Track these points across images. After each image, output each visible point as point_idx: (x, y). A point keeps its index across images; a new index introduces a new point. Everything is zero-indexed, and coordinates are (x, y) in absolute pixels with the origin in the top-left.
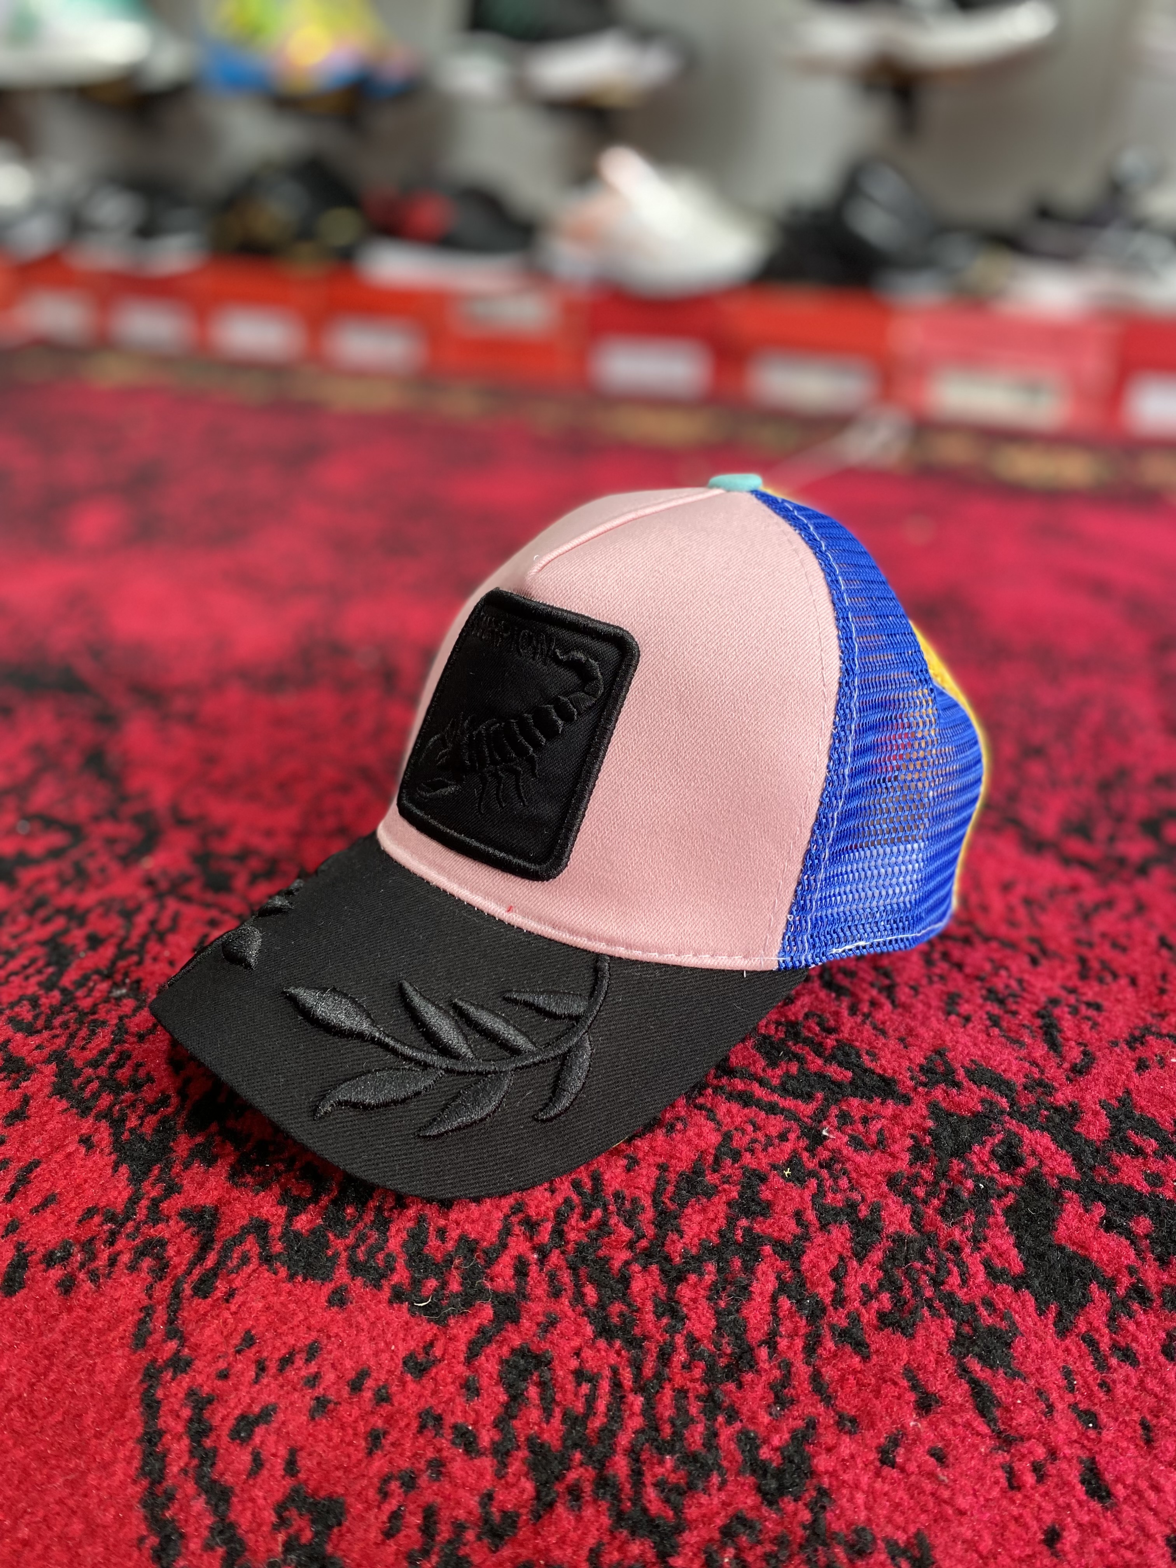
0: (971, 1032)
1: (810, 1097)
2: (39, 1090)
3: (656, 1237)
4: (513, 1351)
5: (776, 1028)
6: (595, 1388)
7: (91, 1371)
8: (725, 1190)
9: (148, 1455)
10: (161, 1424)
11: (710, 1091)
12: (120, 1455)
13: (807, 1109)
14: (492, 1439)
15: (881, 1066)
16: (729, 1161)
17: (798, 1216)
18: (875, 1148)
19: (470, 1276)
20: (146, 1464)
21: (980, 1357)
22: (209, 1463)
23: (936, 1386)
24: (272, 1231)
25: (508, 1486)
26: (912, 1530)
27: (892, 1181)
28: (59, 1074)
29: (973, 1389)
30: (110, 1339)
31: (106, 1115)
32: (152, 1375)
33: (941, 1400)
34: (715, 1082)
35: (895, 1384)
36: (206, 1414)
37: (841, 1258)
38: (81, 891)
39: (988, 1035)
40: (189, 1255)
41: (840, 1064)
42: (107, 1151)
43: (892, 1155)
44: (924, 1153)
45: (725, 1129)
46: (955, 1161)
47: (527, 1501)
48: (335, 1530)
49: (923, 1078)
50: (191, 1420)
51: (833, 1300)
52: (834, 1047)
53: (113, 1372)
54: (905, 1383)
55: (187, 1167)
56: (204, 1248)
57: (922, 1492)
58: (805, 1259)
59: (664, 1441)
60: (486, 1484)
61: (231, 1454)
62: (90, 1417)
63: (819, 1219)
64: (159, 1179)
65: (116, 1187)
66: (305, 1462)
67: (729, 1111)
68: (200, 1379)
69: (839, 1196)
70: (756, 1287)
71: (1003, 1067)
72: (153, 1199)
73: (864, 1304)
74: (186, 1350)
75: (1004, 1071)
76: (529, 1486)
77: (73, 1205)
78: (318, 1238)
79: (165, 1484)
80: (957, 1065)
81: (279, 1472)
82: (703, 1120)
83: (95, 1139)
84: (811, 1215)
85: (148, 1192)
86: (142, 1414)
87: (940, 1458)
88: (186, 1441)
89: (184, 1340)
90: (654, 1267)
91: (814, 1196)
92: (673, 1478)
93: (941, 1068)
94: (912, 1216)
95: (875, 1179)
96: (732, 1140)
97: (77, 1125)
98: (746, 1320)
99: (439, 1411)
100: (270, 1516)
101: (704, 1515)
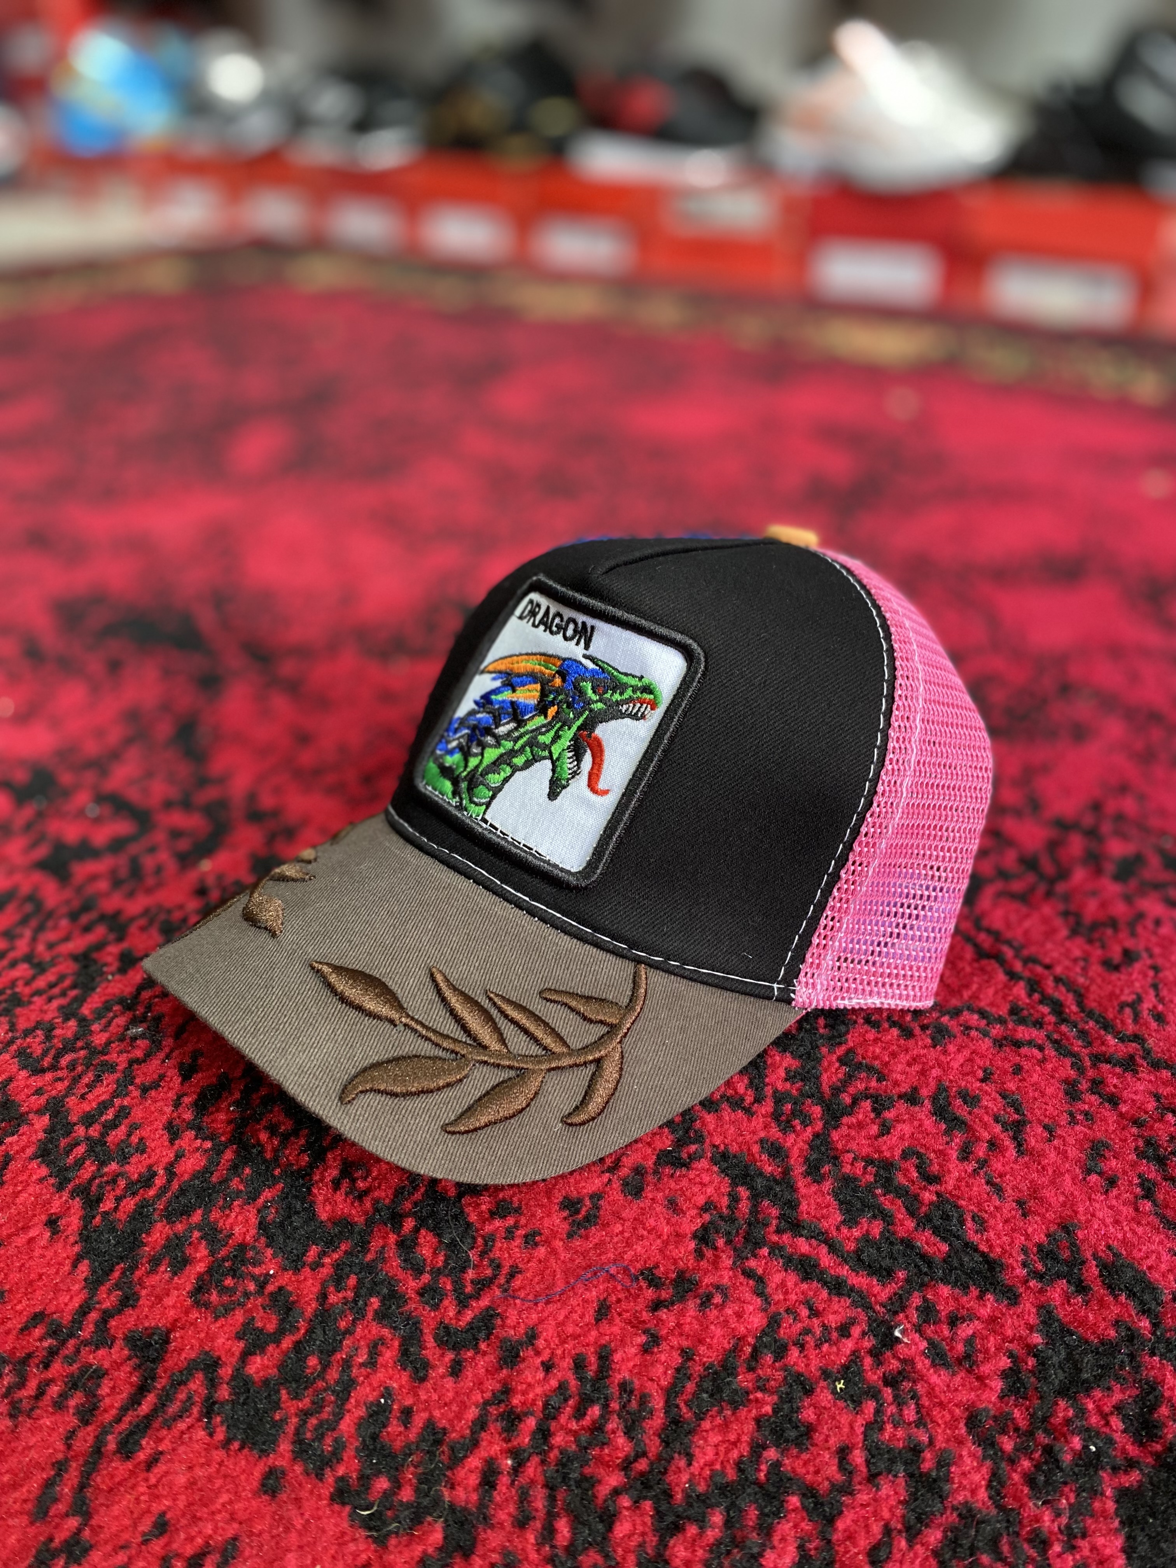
0: (1114, 1202)
1: (889, 1275)
2: (23, 1150)
3: (659, 1458)
5: (865, 1168)
8: (757, 1400)
11: (765, 1251)
13: (882, 1292)
15: (988, 1240)
16: (769, 1358)
17: (843, 1453)
18: (959, 1363)
19: (426, 1480)
24: (222, 1372)
28: (50, 1130)
30: (11, 1500)
31: (83, 1191)
32: (43, 1560)
34: (775, 1238)
37: (887, 1531)
38: (131, 895)
39: (1137, 1210)
40: (124, 1395)
41: (936, 1231)
42: (72, 1239)
43: (980, 1379)
44: (1023, 1384)
45: (773, 1309)
46: (1062, 1403)
49: (1040, 1267)
52: (931, 1203)
55: (153, 1269)
56: (142, 1390)
58: (840, 1525)
63: (868, 1464)
64: (118, 1285)
65: (69, 1290)
67: (783, 1284)
69: (900, 1432)
70: (770, 1558)
71: (1149, 1262)
72: (105, 1312)
74: (87, 1532)
75: (1150, 1268)
77: (19, 1307)
78: (270, 1393)
80: (1089, 1255)
82: (748, 1296)
83: (62, 1223)
84: (858, 1457)
85: (102, 1301)
89: (87, 1516)
90: (647, 1505)
91: (868, 1427)
93: (1065, 1254)
94: (990, 1481)
95: (951, 1412)
96: (779, 1327)
97: (49, 1202)
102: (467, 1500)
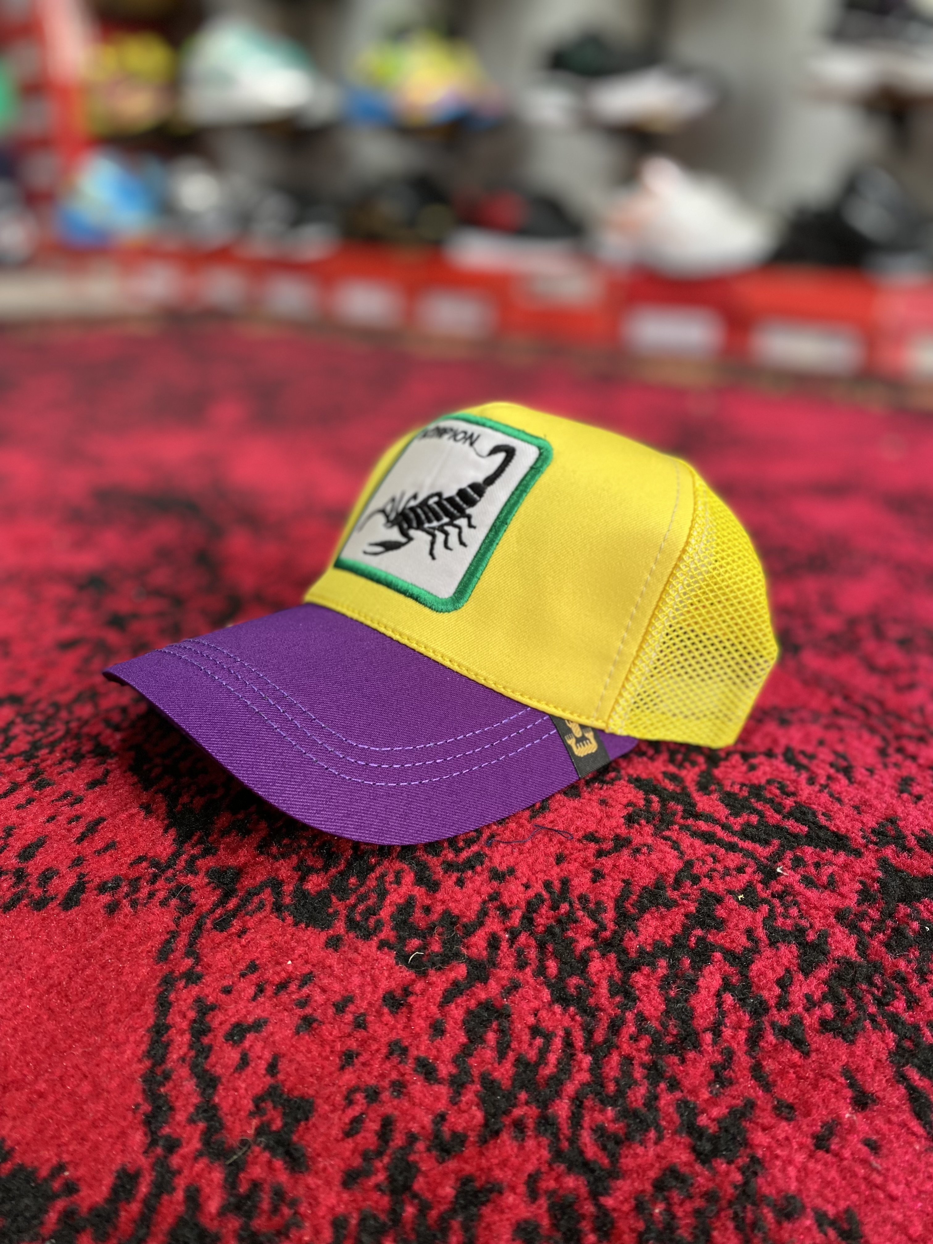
0: (922, 808)
1: (767, 843)
2: (118, 768)
3: (616, 931)
4: (478, 1006)
5: (741, 788)
6: (548, 1043)
7: (119, 973)
8: (684, 905)
9: (154, 1043)
10: (169, 1020)
11: (676, 827)
12: (132, 1039)
13: (763, 852)
14: (449, 1072)
15: (835, 825)
16: (688, 883)
17: (750, 933)
18: (825, 887)
19: (449, 943)
20: (152, 1048)
21: (920, 1068)
22: (204, 1055)
23: (873, 1088)
24: (285, 888)
25: (461, 1111)
26: (842, 1205)
27: (840, 915)
28: (136, 759)
29: (910, 1094)
30: (139, 951)
31: (164, 790)
32: (168, 982)
33: (876, 1100)
34: (682, 821)
35: (834, 1080)
36: (208, 1018)
37: (788, 970)
40: (214, 899)
41: (797, 820)
42: (162, 816)
43: (841, 894)
44: (871, 896)
45: (686, 858)
46: (901, 906)
47: (475, 1126)
48: (302, 1123)
49: (874, 838)
50: (195, 1021)
51: (777, 1004)
52: (791, 806)
53: (137, 976)
54: (842, 1080)
55: (224, 836)
56: (226, 897)
57: (855, 1175)
58: (754, 967)
59: (608, 1096)
60: (441, 1106)
61: (222, 1051)
62: (112, 1006)
63: (769, 937)
64: (198, 843)
65: (163, 844)
66: (283, 1065)
67: (692, 845)
68: (207, 991)
69: (789, 921)
70: (702, 983)
72: (191, 856)
73: (807, 1010)
74: (200, 967)
76: (479, 1115)
77: (128, 852)
78: (324, 898)
79: (164, 1067)
80: (908, 833)
81: (262, 1071)
82: (667, 849)
83: (153, 807)
84: (761, 933)
85: (188, 851)
86: (155, 1010)
87: (874, 1147)
88: (187, 1037)
89: (198, 960)
90: (613, 956)
91: (765, 919)
92: (613, 1127)
93: (892, 833)
94: (857, 945)
95: (824, 912)
96: (692, 867)
98: (693, 1009)
99: (407, 1044)
100: (248, 1104)
101: (639, 1166)
102: (480, 954)
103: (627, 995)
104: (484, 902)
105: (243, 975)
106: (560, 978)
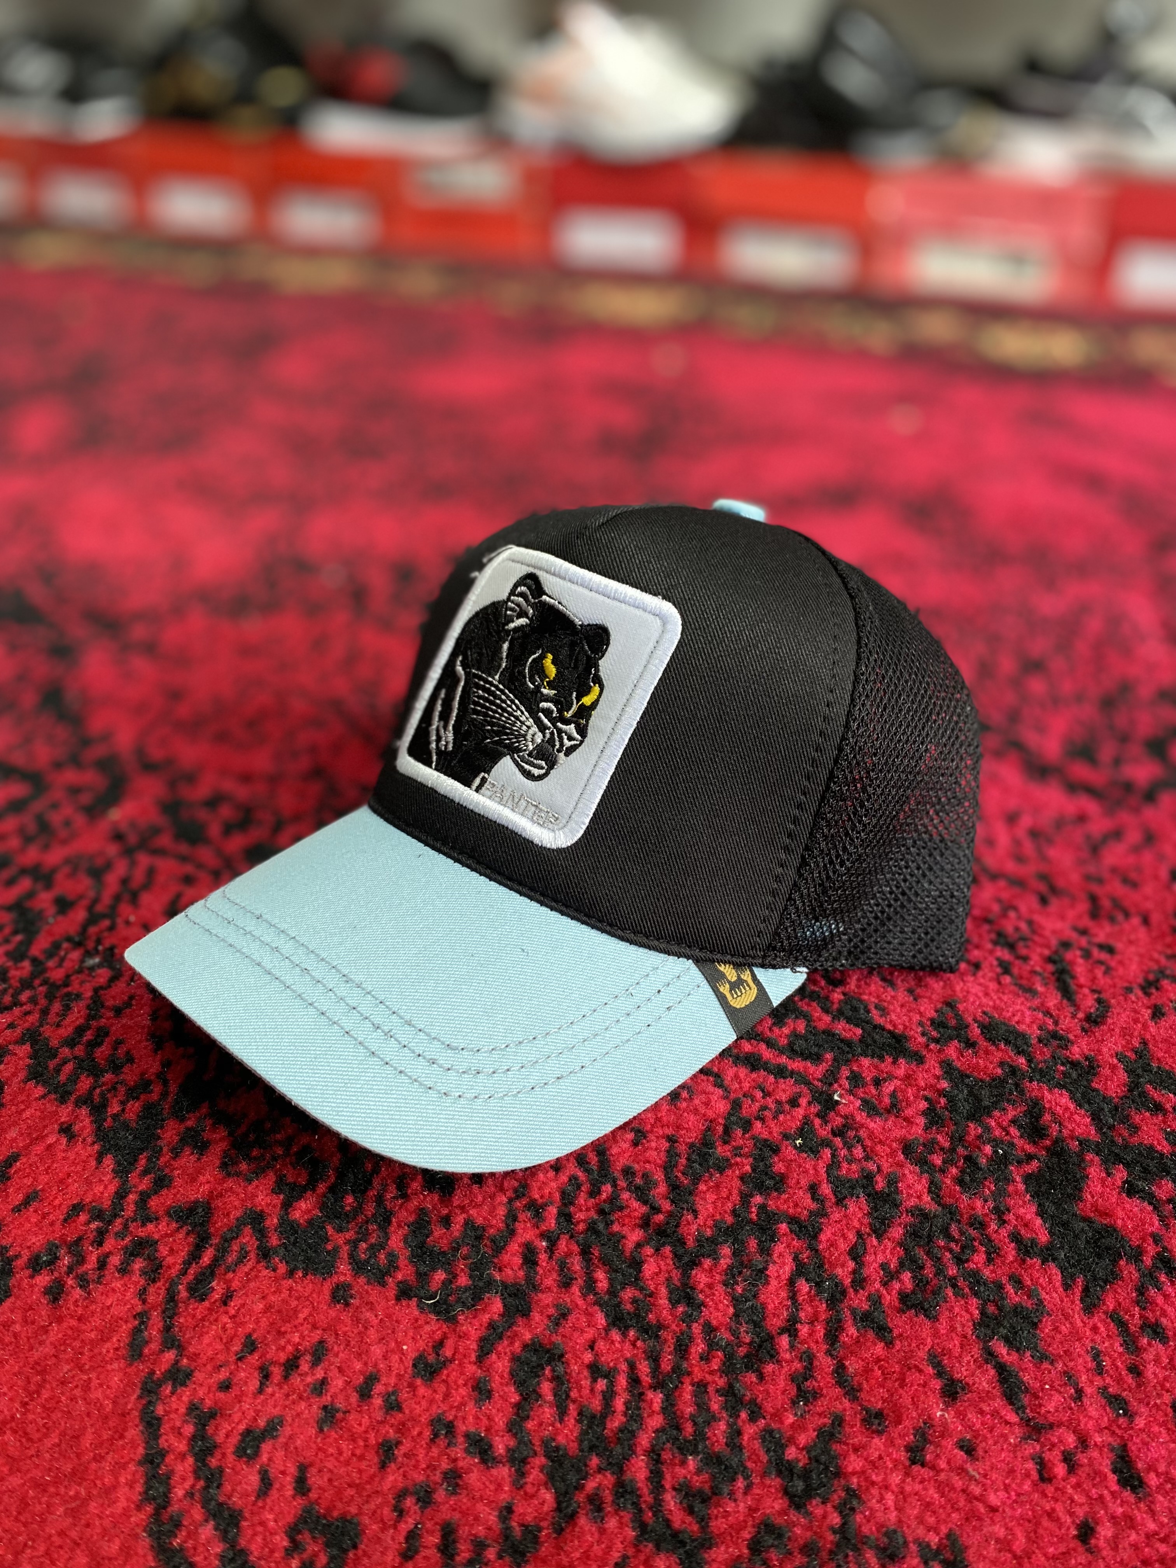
0: (982, 981)
1: (819, 1058)
2: (14, 1075)
3: (671, 1214)
4: (525, 1346)
6: (611, 1384)
7: (87, 1388)
8: (737, 1164)
9: (152, 1478)
10: (162, 1443)
12: (122, 1480)
13: (816, 1071)
14: (507, 1446)
15: (891, 1021)
16: (739, 1132)
17: (813, 1189)
18: (888, 1112)
19: (477, 1268)
20: (150, 1488)
21: (1007, 1340)
22: (215, 1484)
23: (961, 1372)
24: (268, 1223)
25: (529, 1497)
26: (944, 1530)
27: (907, 1148)
28: (34, 1056)
29: (1000, 1374)
30: (104, 1351)
31: (85, 1100)
32: (150, 1390)
33: (967, 1388)
35: (920, 1371)
36: (210, 1429)
37: (859, 1234)
38: (46, 847)
39: (999, 983)
40: (184, 1254)
41: (849, 1020)
42: (89, 1140)
43: (906, 1119)
44: (939, 1117)
45: (733, 1096)
46: (972, 1125)
47: (547, 1514)
48: (351, 1555)
49: (934, 1033)
50: (193, 1438)
51: (852, 1282)
52: (841, 1002)
53: (109, 1387)
54: (930, 1370)
55: (176, 1156)
56: (199, 1245)
57: (953, 1489)
58: (823, 1237)
59: (686, 1441)
60: (504, 1497)
61: (237, 1473)
62: (87, 1441)
63: (835, 1193)
64: (146, 1172)
65: (101, 1181)
66: (315, 1480)
67: (736, 1076)
68: (201, 1392)
69: (854, 1167)
70: (772, 1269)
71: (1016, 1018)
72: (141, 1193)
73: (885, 1285)
74: (185, 1361)
75: (1018, 1023)
76: (548, 1496)
77: (57, 1202)
78: (317, 1229)
79: (169, 1509)
80: (970, 1019)
81: (289, 1492)
82: (711, 1088)
83: (76, 1128)
84: (826, 1189)
85: (135, 1186)
86: (143, 1433)
87: (970, 1450)
88: (190, 1460)
89: (181, 1348)
90: (666, 1250)
91: (829, 1167)
92: (698, 1482)
93: (953, 1022)
94: (930, 1187)
95: (890, 1147)
96: (741, 1108)
97: (56, 1113)
98: (764, 1306)
99: (451, 1418)
100: (282, 1541)
101: (731, 1527)
102: (516, 1277)
103: (689, 1300)
104: (510, 1200)
105: (240, 1359)
106: (612, 1292)
